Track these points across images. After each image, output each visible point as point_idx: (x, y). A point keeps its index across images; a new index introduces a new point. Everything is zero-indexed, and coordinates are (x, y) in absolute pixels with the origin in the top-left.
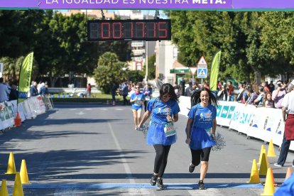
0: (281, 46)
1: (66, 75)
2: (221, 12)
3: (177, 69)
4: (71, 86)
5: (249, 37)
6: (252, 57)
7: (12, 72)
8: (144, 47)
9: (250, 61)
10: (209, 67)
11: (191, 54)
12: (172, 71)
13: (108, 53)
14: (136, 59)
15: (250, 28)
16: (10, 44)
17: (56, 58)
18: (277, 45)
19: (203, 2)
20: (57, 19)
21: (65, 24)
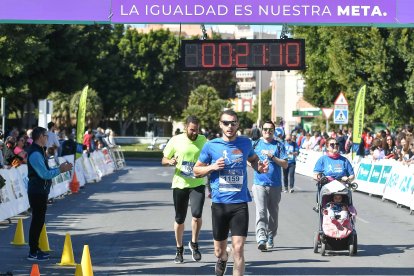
1: (142, 119)
2: (369, 29)
3: (302, 110)
4: (149, 134)
5: (409, 65)
6: (413, 93)
7: (64, 113)
8: (254, 78)
9: (411, 100)
10: (352, 107)
11: (325, 89)
12: (296, 113)
13: (203, 87)
14: (243, 95)
15: (411, 51)
16: (63, 73)
17: (128, 93)
19: (354, 14)
20: (130, 37)
21: (141, 45)
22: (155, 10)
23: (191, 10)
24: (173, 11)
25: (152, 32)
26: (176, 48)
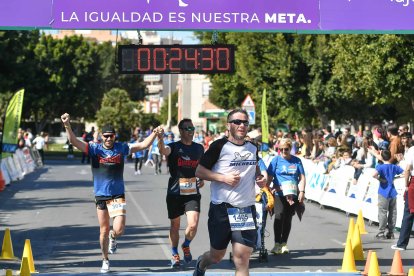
0: (361, 81)
1: (56, 120)
2: (275, 35)
3: (208, 111)
5: (313, 69)
6: (316, 96)
8: (160, 82)
9: (314, 102)
10: (258, 109)
11: (233, 92)
12: (202, 115)
13: (116, 90)
14: (151, 98)
15: (314, 57)
17: (45, 96)
18: (356, 80)
19: (280, 21)
20: (45, 43)
21: (56, 50)
22: (94, 17)
23: (127, 17)
24: (111, 18)
25: (66, 38)
26: (89, 53)
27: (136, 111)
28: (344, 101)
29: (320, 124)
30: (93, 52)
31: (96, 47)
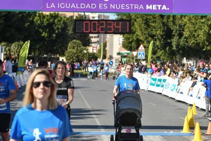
0: (198, 39)
1: (45, 56)
3: (122, 52)
5: (174, 31)
6: (176, 45)
7: (8, 53)
8: (98, 37)
9: (174, 48)
11: (134, 43)
12: (119, 54)
13: (75, 40)
14: (93, 45)
15: (174, 25)
17: (39, 43)
18: (195, 38)
19: (154, 9)
20: (40, 16)
21: (45, 20)
22: (62, 6)
23: (79, 6)
24: (71, 6)
26: (62, 22)
27: (85, 52)
28: (189, 48)
29: (178, 59)
30: (64, 21)
31: (65, 19)
